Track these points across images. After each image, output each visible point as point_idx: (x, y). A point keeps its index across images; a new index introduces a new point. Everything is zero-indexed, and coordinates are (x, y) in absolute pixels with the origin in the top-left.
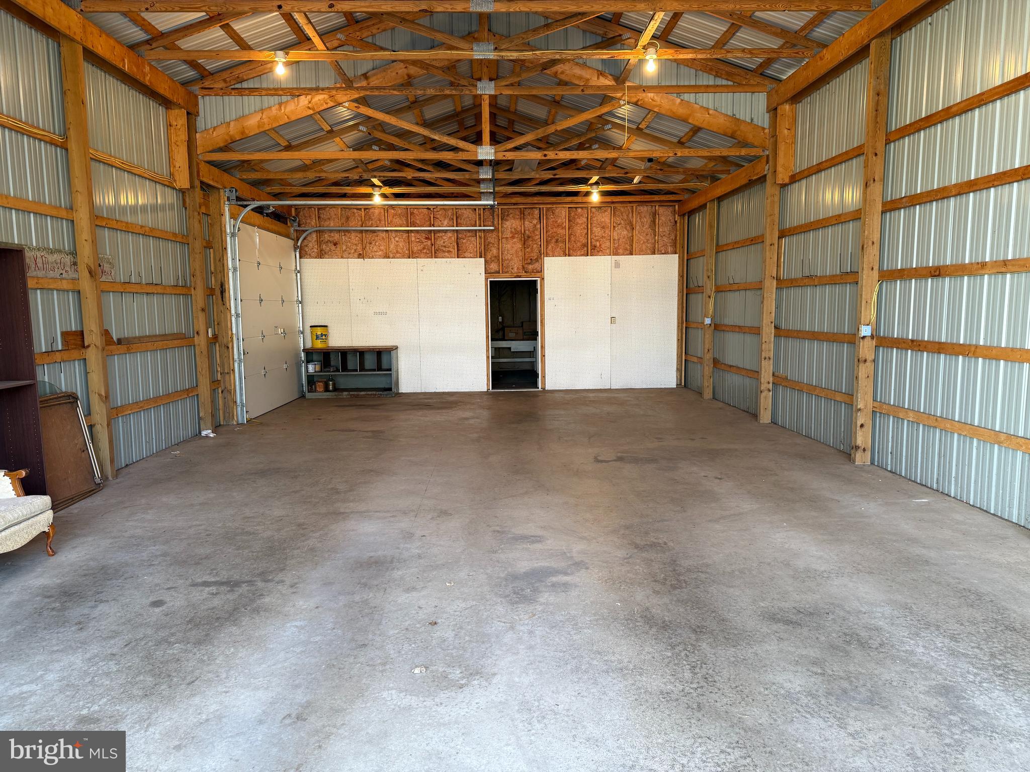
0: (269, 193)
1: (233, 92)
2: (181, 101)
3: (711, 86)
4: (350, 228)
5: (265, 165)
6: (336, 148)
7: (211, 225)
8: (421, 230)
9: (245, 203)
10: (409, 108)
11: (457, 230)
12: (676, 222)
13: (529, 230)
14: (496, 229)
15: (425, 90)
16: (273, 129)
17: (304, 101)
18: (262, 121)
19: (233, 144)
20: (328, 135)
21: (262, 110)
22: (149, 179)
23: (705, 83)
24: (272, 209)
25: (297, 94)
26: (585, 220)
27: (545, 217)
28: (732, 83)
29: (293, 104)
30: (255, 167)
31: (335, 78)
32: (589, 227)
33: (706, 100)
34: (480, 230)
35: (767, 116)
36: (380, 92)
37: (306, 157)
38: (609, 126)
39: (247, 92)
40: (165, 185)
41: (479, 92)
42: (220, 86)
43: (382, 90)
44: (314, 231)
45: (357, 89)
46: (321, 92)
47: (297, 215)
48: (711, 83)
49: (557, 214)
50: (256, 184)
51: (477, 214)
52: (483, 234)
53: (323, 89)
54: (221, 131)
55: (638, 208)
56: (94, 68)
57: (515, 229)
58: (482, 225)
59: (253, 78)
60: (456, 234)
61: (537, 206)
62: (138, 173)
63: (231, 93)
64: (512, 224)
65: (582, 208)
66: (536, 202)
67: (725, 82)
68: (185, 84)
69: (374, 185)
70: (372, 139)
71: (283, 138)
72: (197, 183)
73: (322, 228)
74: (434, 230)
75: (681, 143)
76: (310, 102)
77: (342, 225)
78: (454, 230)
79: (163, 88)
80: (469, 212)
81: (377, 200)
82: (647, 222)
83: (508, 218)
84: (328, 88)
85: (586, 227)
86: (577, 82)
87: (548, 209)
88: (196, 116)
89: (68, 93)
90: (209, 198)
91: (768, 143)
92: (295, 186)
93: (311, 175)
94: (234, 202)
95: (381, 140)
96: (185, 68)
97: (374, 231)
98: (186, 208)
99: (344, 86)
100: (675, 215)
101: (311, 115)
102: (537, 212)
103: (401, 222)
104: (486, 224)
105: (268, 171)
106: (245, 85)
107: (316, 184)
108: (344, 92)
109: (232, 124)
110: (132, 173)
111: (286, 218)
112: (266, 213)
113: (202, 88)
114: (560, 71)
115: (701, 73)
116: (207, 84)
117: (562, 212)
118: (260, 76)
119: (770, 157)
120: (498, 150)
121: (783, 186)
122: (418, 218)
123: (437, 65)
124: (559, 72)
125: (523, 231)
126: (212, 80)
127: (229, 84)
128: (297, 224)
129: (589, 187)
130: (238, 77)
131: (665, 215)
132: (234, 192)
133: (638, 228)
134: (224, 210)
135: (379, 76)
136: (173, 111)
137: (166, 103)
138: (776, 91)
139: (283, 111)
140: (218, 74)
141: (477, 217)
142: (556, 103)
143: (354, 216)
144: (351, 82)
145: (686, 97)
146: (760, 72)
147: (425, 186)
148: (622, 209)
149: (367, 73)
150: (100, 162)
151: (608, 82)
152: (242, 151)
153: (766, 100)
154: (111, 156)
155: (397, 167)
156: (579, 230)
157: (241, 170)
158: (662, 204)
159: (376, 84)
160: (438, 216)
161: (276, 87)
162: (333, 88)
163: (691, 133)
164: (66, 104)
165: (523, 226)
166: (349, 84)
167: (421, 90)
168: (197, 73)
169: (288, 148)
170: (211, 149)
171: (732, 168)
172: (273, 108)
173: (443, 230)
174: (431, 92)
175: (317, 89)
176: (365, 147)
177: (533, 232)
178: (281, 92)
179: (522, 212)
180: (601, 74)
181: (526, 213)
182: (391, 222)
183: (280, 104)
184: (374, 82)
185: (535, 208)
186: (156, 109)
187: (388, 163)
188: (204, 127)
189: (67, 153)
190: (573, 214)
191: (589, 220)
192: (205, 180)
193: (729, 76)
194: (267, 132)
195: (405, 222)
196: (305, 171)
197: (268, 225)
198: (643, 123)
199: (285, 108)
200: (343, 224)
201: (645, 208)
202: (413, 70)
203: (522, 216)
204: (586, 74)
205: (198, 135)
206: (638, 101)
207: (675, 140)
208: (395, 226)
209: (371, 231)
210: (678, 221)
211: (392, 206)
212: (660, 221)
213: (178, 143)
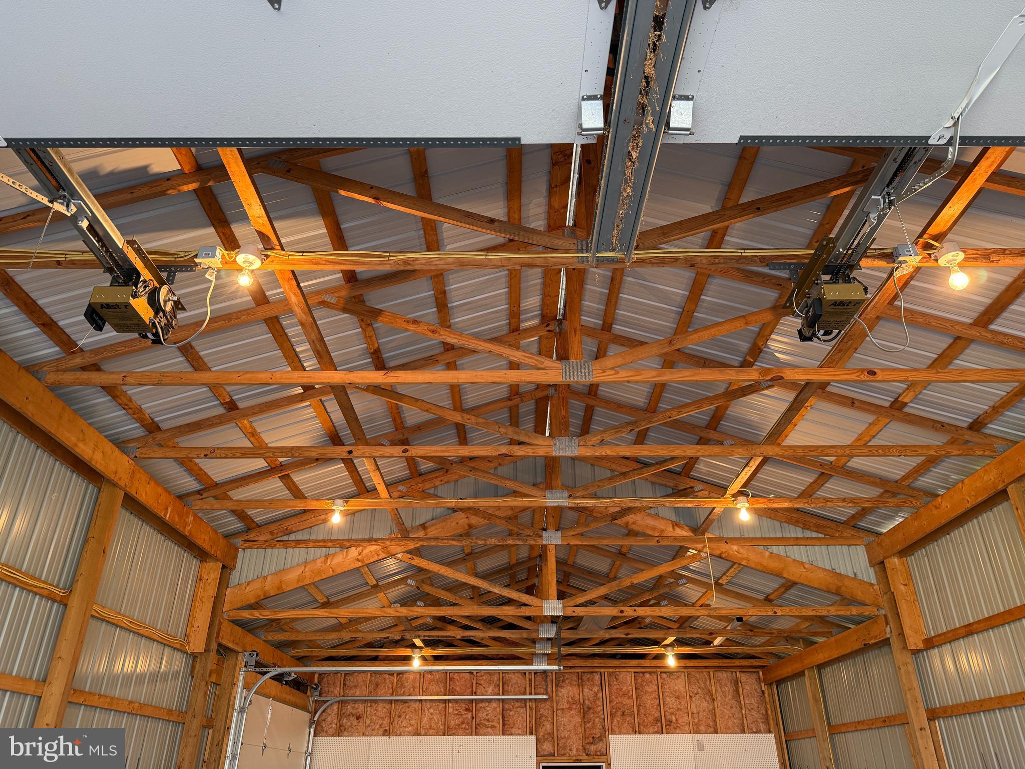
0: (293, 657)
1: (278, 545)
2: (219, 554)
3: (801, 538)
4: (378, 698)
5: (297, 626)
6: (379, 604)
7: (218, 697)
8: (461, 699)
9: (265, 669)
10: (464, 559)
11: (503, 700)
12: (763, 692)
13: (589, 699)
14: (550, 699)
15: (486, 540)
16: (313, 584)
17: (354, 552)
18: (304, 574)
19: (265, 601)
20: (372, 590)
21: (306, 563)
22: (158, 642)
23: (793, 535)
24: (293, 676)
25: (347, 545)
26: (656, 688)
27: (607, 684)
28: (823, 536)
29: (341, 556)
30: (284, 627)
31: (391, 529)
32: (661, 697)
33: (797, 553)
34: (530, 700)
35: (871, 571)
36: (438, 543)
37: (342, 615)
38: (684, 581)
39: (293, 544)
40: (175, 649)
41: (544, 542)
42: (265, 538)
43: (440, 541)
44: (336, 702)
45: (413, 539)
46: (374, 543)
47: (320, 682)
48: (800, 535)
49: (621, 680)
50: (281, 646)
51: (528, 679)
52: (534, 704)
53: (376, 540)
54: (256, 585)
55: (716, 674)
56: (132, 517)
57: (572, 698)
58: (533, 693)
59: (303, 529)
60: (501, 704)
61: (597, 670)
62: (146, 634)
63: (275, 545)
64: (568, 692)
65: (650, 673)
66: (597, 665)
67: (814, 535)
68: (228, 536)
69: (413, 646)
70: (419, 593)
71: (323, 594)
72: (214, 646)
73: (345, 698)
74: (476, 700)
75: (768, 600)
76: (360, 554)
77: (370, 694)
78: (499, 700)
79: (203, 540)
80: (518, 677)
81: (416, 664)
82: (729, 691)
83: (563, 685)
84: (382, 539)
85: (657, 697)
86: (651, 533)
87: (610, 674)
88: (231, 569)
89: (92, 541)
90: (223, 664)
91: (884, 601)
92: (322, 648)
93: (346, 636)
94: (251, 669)
95: (429, 594)
96: (232, 520)
97: (405, 701)
98: (193, 677)
99: (399, 536)
100: (760, 684)
101: (358, 569)
102: (597, 677)
103: (438, 689)
104: (538, 691)
105: (298, 632)
106: (293, 537)
107: (347, 646)
108: (399, 543)
109: (269, 578)
110: (139, 634)
111: (307, 686)
112: (286, 681)
113: (246, 541)
114: (631, 521)
115: (786, 525)
116: (251, 536)
117: (627, 677)
118: (311, 527)
119: (889, 616)
120: (566, 605)
121: (916, 652)
122: (458, 684)
123: (500, 515)
124: (630, 523)
125: (582, 701)
126: (258, 532)
127: (275, 536)
128: (317, 693)
129: (662, 649)
130: (287, 529)
131: (749, 683)
132: (255, 656)
133: (719, 698)
134: (238, 679)
135: (438, 526)
136: (208, 564)
137: (202, 555)
138: (878, 544)
139: (329, 563)
140: (267, 526)
141: (528, 682)
142: (622, 554)
143: (385, 682)
144: (408, 532)
145: (775, 549)
146: (852, 524)
147: (471, 647)
148: (697, 675)
149: (426, 523)
150: (103, 620)
151: (685, 533)
152: (274, 608)
153: (865, 554)
154: (119, 613)
155: (439, 624)
156: (649, 701)
157: (268, 630)
158: (744, 670)
159: (433, 534)
160: (482, 682)
161: (326, 539)
162: (387, 539)
163: (783, 590)
164: (84, 553)
165: (581, 694)
166: (405, 534)
167: (482, 540)
168: (243, 525)
169: (326, 605)
170: (239, 605)
171: (834, 630)
172: (319, 561)
173: (487, 699)
174: (492, 542)
175: (370, 540)
176: (409, 603)
177: (595, 702)
178: (330, 544)
179: (580, 677)
180: (675, 525)
181: (584, 678)
182: (426, 689)
183: (327, 557)
184: (432, 533)
185: (595, 672)
186: (190, 561)
187: (430, 620)
188: (237, 581)
189: (65, 609)
190: (639, 680)
191: (660, 687)
192: (224, 642)
193: (818, 528)
194: (306, 587)
195: (442, 690)
196: (339, 631)
197: (284, 696)
198: (724, 577)
199: (332, 560)
200: (371, 692)
201: (725, 675)
202: (474, 520)
203: (581, 683)
204: (660, 525)
205: (228, 590)
206: (721, 554)
207: (762, 597)
208: (431, 695)
209: (402, 701)
210: (766, 691)
211: (431, 672)
212: (745, 691)
213: (203, 599)
